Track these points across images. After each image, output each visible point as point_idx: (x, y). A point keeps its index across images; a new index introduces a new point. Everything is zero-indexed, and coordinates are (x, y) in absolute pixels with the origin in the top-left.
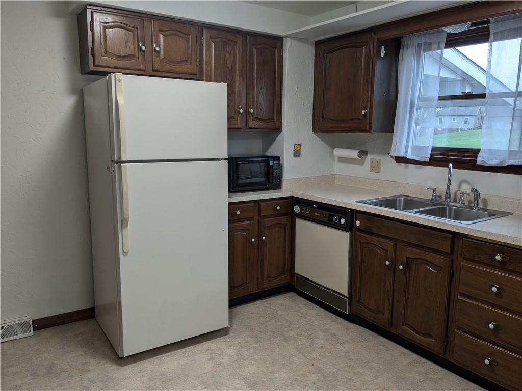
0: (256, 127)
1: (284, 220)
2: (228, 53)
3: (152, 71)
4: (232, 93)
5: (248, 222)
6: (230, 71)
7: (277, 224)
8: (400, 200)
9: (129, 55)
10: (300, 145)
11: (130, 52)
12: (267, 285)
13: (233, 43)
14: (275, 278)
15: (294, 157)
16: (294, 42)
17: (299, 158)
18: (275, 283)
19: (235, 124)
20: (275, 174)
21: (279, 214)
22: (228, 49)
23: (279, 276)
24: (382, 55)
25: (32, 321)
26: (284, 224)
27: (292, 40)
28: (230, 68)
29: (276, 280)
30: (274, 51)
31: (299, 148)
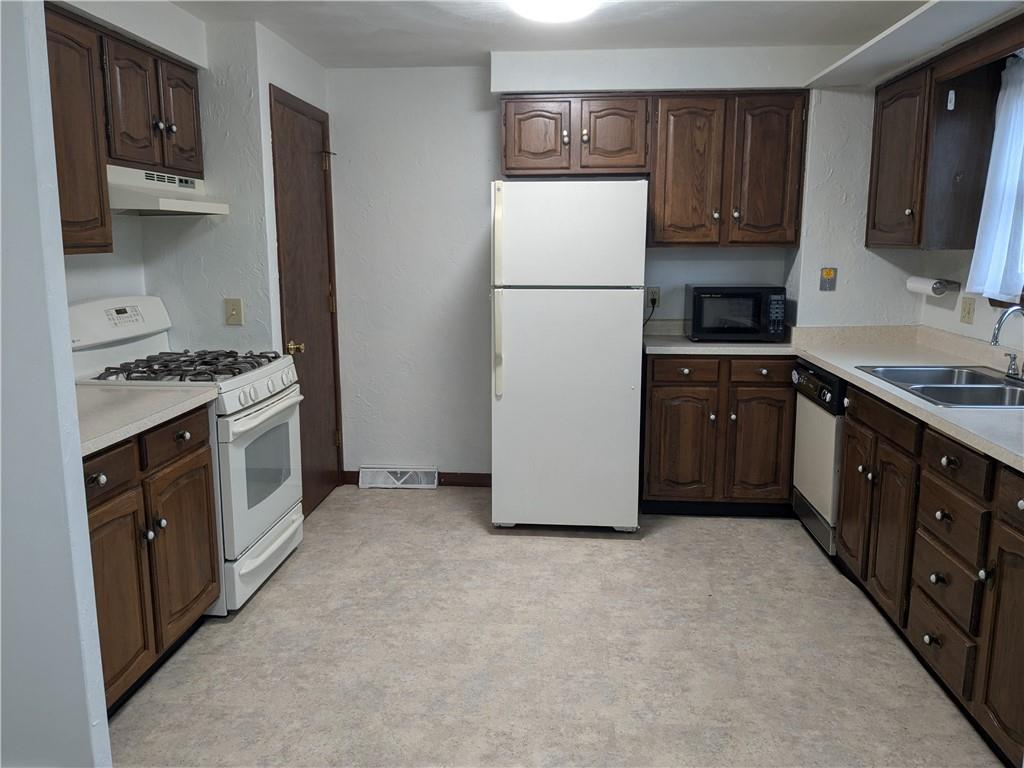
0: (746, 239)
1: (779, 393)
2: (699, 128)
3: (579, 168)
4: (702, 188)
5: (707, 389)
6: (701, 155)
7: (764, 398)
8: (960, 373)
9: (549, 151)
10: (835, 270)
11: (550, 146)
12: (738, 494)
13: (708, 113)
14: (758, 486)
15: (821, 289)
16: (826, 94)
17: (832, 292)
18: (757, 495)
19: (707, 236)
20: (774, 318)
21: (767, 382)
22: (698, 124)
23: (765, 485)
24: (951, 106)
25: (439, 473)
26: (779, 401)
27: (823, 92)
28: (702, 150)
29: (759, 490)
30: (788, 116)
31: (832, 276)
